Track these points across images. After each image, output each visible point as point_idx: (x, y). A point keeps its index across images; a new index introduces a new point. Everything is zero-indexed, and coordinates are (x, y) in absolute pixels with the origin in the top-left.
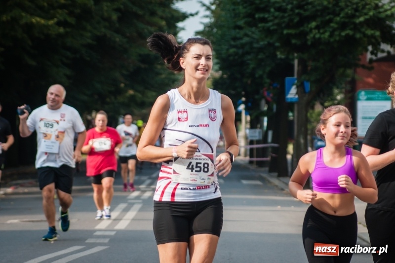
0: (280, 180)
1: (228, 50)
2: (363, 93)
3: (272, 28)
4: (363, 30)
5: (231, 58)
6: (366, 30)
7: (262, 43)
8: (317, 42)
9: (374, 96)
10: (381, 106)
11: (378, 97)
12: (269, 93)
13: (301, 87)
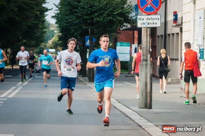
0: (83, 78)
1: (63, 24)
2: (119, 43)
3: (79, 16)
4: (116, 17)
5: (65, 28)
6: (118, 17)
7: (76, 22)
8: (98, 22)
9: (123, 44)
10: (126, 49)
11: (125, 45)
12: (80, 42)
13: (91, 40)
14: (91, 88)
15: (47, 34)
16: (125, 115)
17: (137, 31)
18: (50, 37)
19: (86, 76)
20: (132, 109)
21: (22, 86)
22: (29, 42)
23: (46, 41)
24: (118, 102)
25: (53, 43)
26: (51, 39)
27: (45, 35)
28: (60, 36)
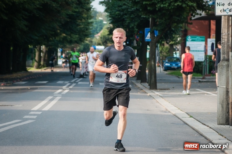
0: (142, 85)
1: (115, 12)
2: (189, 37)
5: (117, 17)
6: (188, 2)
7: (133, 9)
8: (161, 9)
9: (195, 39)
10: (199, 45)
11: (198, 40)
12: (138, 37)
13: (152, 33)
14: (153, 98)
15: (93, 26)
16: (199, 134)
17: (215, 21)
18: (98, 29)
19: (146, 82)
20: (208, 126)
21: (61, 95)
22: (69, 37)
23: (92, 35)
24: (189, 116)
25: (101, 38)
26: (99, 32)
27: (91, 27)
28: (110, 28)
